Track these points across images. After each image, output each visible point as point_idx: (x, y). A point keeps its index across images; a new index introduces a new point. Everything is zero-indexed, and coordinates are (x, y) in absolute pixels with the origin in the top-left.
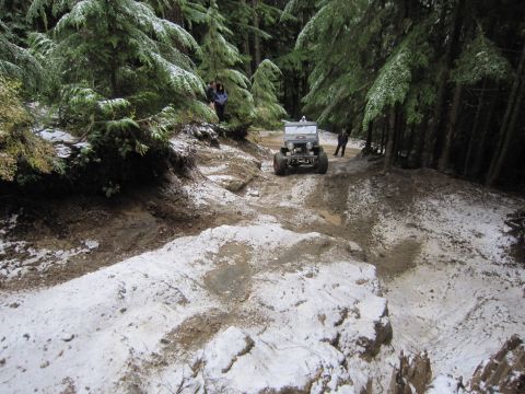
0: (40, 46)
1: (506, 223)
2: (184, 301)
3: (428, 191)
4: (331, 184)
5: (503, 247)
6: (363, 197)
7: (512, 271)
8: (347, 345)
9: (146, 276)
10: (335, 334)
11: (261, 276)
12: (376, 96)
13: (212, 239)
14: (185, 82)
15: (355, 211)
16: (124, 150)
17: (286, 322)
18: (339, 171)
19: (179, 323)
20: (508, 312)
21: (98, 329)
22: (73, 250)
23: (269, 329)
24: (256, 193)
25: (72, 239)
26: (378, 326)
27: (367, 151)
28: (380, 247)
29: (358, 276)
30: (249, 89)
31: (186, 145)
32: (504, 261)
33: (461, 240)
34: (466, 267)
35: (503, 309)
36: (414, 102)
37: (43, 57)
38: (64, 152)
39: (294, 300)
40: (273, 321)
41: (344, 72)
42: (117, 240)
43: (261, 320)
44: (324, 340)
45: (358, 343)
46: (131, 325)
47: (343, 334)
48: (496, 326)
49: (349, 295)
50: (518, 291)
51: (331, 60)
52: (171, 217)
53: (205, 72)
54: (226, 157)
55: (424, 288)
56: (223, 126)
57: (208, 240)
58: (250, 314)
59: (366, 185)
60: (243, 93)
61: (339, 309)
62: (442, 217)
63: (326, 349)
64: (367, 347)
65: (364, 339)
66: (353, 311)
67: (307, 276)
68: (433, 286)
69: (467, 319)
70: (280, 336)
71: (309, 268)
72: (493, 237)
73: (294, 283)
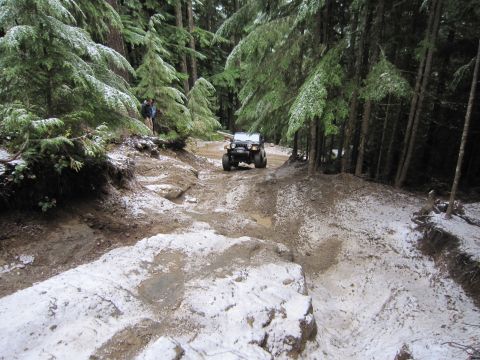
1: (413, 220)
2: (117, 313)
3: (347, 193)
4: (262, 189)
5: (411, 242)
6: (291, 200)
7: (419, 263)
8: (275, 344)
9: (79, 290)
10: (263, 334)
11: (193, 283)
12: (297, 112)
14: (119, 101)
15: (283, 214)
16: (59, 167)
17: (216, 327)
18: (269, 177)
19: (110, 337)
20: (417, 302)
21: (26, 349)
22: (7, 266)
23: (199, 335)
24: (194, 200)
25: (6, 255)
26: (303, 323)
27: (294, 158)
28: (306, 246)
29: (285, 276)
30: (186, 104)
31: (125, 158)
32: (413, 255)
33: (376, 237)
34: (381, 261)
35: (413, 299)
36: (331, 116)
39: (224, 305)
40: (204, 327)
41: (270, 89)
42: (53, 254)
43: (192, 327)
44: (253, 342)
45: (285, 342)
46: (60, 342)
47: (271, 334)
48: (408, 315)
49: (275, 297)
50: (425, 281)
51: (258, 79)
52: (109, 228)
53: (144, 89)
54: (165, 167)
55: (346, 283)
56: (162, 138)
57: (143, 250)
58: (182, 322)
59: (293, 190)
60: (180, 108)
61: (267, 310)
62: (359, 217)
63: (254, 351)
64: (293, 345)
65: (290, 338)
66: (280, 312)
67: (236, 280)
68: (353, 280)
69: (382, 310)
70: (210, 342)
71: (238, 273)
72: (403, 233)
73: (224, 288)
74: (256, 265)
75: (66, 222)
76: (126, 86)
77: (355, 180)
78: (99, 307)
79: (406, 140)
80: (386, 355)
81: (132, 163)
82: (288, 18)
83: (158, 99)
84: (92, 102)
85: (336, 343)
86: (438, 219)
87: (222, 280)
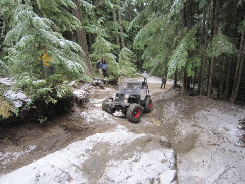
0: (12, 54)
1: (239, 124)
2: (70, 179)
3: (202, 107)
5: (239, 136)
6: (171, 111)
7: (243, 150)
9: (53, 166)
11: (110, 163)
12: (172, 65)
13: (90, 141)
14: (75, 68)
15: (167, 119)
16: (47, 102)
22: (22, 151)
25: (22, 145)
27: (175, 86)
28: (179, 137)
30: (117, 61)
31: (84, 92)
32: (239, 144)
33: (218, 133)
34: (221, 148)
35: (238, 173)
36: (190, 66)
37: (13, 59)
38: (18, 104)
39: (126, 176)
41: (157, 53)
42: (45, 144)
49: (155, 171)
51: (151, 48)
52: (74, 130)
53: (96, 55)
54: (107, 94)
55: (199, 160)
56: (106, 79)
57: (88, 142)
59: (172, 105)
60: (115, 63)
61: (149, 179)
62: (208, 121)
66: (157, 180)
67: (134, 161)
68: (204, 158)
69: (219, 178)
71: (136, 157)
72: (234, 131)
73: (126, 166)
74: (148, 151)
75: (52, 128)
76: (80, 59)
77: (207, 99)
78: (61, 176)
79: (236, 77)
81: (87, 95)
82: (166, 15)
84: (63, 69)
87: (126, 161)
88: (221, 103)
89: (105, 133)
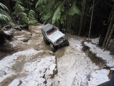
1: (81, 44)
2: (5, 74)
5: (81, 49)
7: (82, 54)
8: (47, 76)
10: (43, 75)
11: (26, 64)
13: (15, 55)
17: (32, 74)
19: (2, 81)
23: (27, 77)
24: (31, 41)
26: (54, 71)
30: (28, 17)
31: (10, 32)
32: (81, 52)
33: (73, 48)
34: (74, 54)
35: (80, 62)
36: (62, 19)
39: (34, 68)
40: (28, 75)
43: (25, 75)
44: (41, 77)
45: (49, 76)
47: (46, 74)
48: (78, 66)
49: (47, 65)
50: (83, 58)
52: (6, 51)
53: (16, 13)
54: (23, 33)
55: (66, 59)
56: (22, 26)
57: (14, 56)
58: (22, 74)
60: (26, 18)
61: (45, 69)
63: (41, 79)
64: (51, 76)
65: (50, 75)
66: (48, 69)
67: (38, 62)
69: (73, 65)
70: (30, 78)
71: (38, 60)
72: (79, 47)
73: (34, 64)
74: (44, 57)
76: (6, 13)
77: (69, 35)
79: (80, 25)
80: (72, 76)
81: (12, 33)
83: (20, 15)
85: (62, 74)
86: (86, 43)
87: (34, 62)
88: (74, 36)
89: (23, 51)
